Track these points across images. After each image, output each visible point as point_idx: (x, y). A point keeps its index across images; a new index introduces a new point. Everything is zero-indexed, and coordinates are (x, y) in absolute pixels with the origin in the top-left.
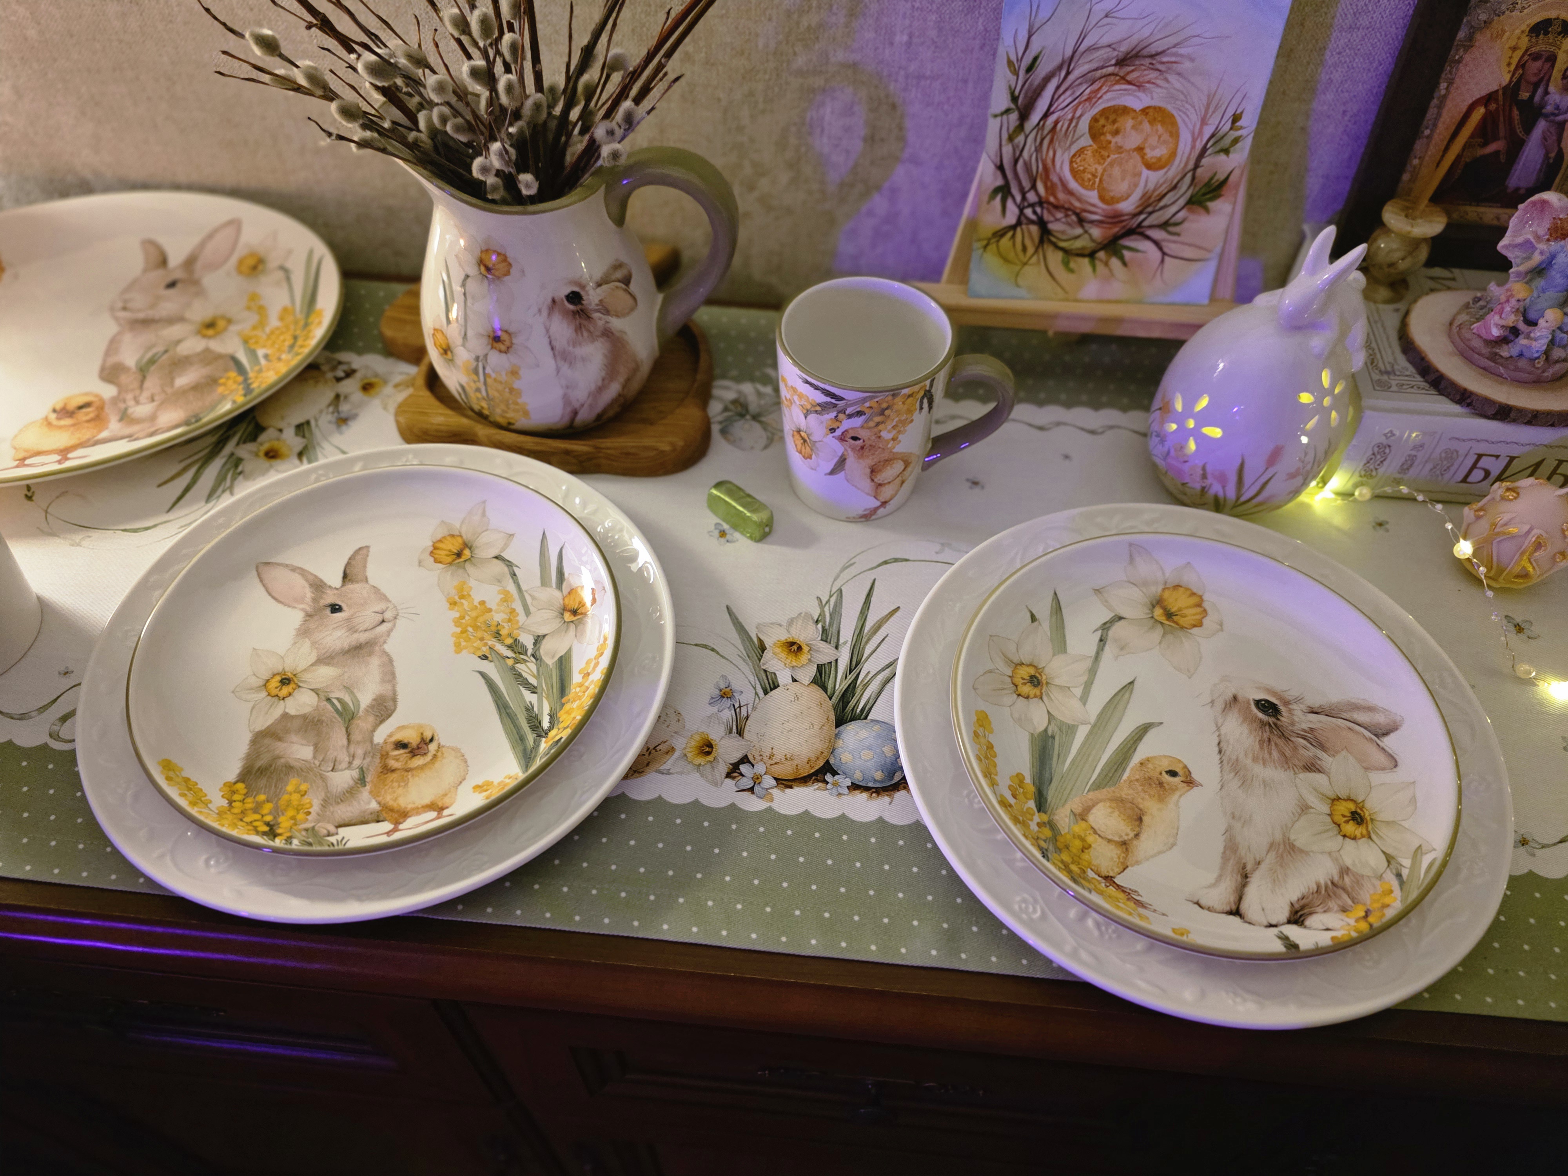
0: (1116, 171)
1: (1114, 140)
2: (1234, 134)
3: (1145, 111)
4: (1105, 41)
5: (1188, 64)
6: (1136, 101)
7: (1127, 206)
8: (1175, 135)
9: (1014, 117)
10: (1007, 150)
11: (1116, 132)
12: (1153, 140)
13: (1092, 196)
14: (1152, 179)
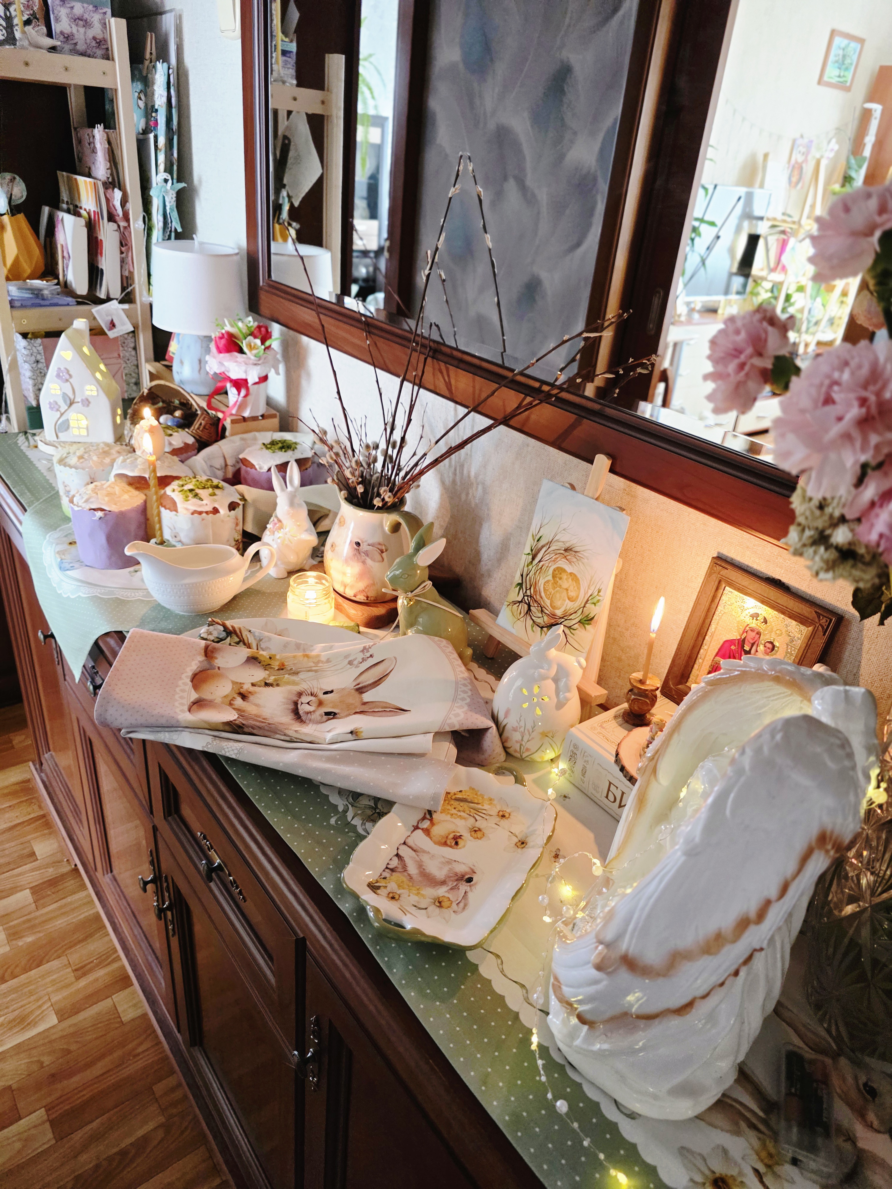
0: (558, 595)
1: (560, 582)
2: (598, 598)
3: (571, 574)
4: (562, 540)
5: (586, 560)
6: (569, 568)
7: (559, 613)
8: (579, 588)
9: (531, 557)
10: (526, 569)
11: (560, 579)
12: (571, 588)
13: (548, 602)
14: (569, 606)
